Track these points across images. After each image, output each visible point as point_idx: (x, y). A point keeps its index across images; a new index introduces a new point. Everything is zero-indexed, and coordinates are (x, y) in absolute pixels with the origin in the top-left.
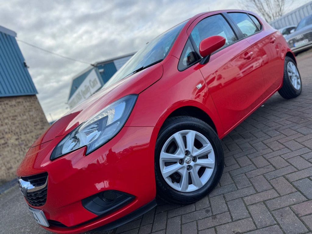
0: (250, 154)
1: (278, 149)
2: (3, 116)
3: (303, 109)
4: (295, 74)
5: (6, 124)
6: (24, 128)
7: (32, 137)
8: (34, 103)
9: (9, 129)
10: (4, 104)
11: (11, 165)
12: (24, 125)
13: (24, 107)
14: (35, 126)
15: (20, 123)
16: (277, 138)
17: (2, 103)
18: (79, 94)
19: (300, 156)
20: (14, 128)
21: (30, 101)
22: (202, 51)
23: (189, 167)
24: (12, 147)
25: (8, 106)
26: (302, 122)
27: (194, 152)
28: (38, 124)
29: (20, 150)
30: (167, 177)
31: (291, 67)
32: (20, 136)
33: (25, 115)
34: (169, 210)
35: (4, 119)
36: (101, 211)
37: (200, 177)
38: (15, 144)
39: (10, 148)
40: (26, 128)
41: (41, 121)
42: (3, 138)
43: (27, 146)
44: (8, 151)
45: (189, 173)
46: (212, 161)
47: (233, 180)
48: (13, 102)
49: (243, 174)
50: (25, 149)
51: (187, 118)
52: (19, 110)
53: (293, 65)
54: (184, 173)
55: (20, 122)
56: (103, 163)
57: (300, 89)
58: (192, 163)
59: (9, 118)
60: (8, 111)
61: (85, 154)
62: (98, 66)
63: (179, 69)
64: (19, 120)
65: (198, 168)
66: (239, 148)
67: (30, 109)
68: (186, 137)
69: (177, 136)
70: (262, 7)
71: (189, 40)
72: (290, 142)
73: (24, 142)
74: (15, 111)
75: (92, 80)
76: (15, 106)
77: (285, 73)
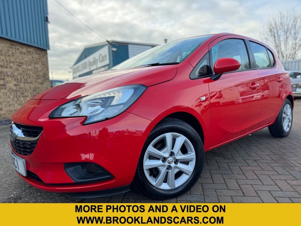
0: (225, 174)
1: (251, 178)
2: (10, 59)
3: (285, 151)
4: (289, 117)
5: (11, 67)
6: (26, 77)
7: (30, 88)
8: (43, 58)
9: (12, 73)
10: (15, 48)
11: (2, 106)
12: (27, 75)
13: (33, 58)
14: (36, 78)
15: (23, 71)
16: (254, 168)
17: (14, 47)
18: (85, 63)
19: (269, 191)
20: (16, 74)
21: (40, 54)
22: (216, 69)
23: (169, 167)
24: (8, 90)
25: (18, 52)
26: (281, 162)
27: (178, 155)
28: (40, 78)
29: (15, 96)
30: (147, 170)
31: (288, 109)
32: (19, 83)
33: (31, 65)
35: (11, 62)
36: (79, 179)
37: (175, 179)
38: (12, 89)
39: (7, 91)
40: (27, 77)
41: (43, 76)
42: (4, 79)
43: (23, 95)
44: (4, 93)
45: (167, 172)
46: (191, 168)
47: (203, 192)
48: (24, 50)
49: (213, 190)
50: (19, 97)
51: (183, 123)
52: (27, 59)
53: (289, 108)
54: (163, 170)
55: (24, 70)
56: (94, 136)
57: (288, 132)
58: (173, 165)
59: (15, 63)
60: (16, 56)
61: (83, 123)
62: (112, 44)
63: (191, 77)
64: (23, 68)
65: (177, 170)
66: (217, 165)
67: (37, 61)
68: (176, 139)
69: (169, 136)
70: (279, 45)
71: (208, 53)
72: (264, 176)
73: (21, 90)
74: (23, 59)
75: (103, 55)
76: (24, 53)
77: (280, 113)
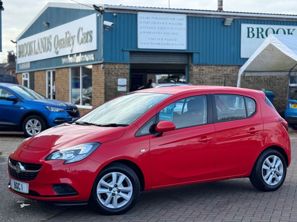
23: (114, 194)
27: (120, 187)
30: (99, 194)
36: (60, 193)
37: (118, 203)
45: (112, 197)
46: (129, 197)
47: (138, 214)
54: (109, 196)
56: (69, 173)
58: (116, 193)
61: (64, 164)
62: (105, 12)
63: (136, 135)
65: (119, 197)
68: (119, 177)
69: (114, 174)
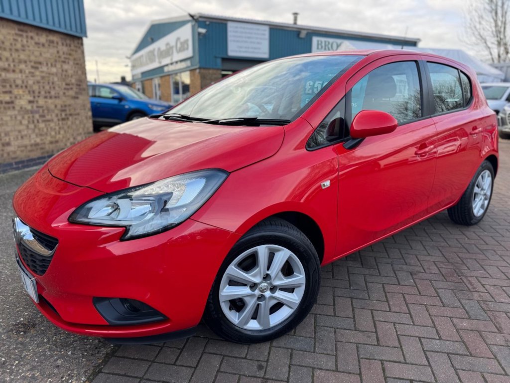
1: (397, 310)
2: (19, 56)
3: (467, 255)
4: (485, 191)
5: (21, 71)
6: (47, 87)
7: (56, 106)
8: (76, 51)
9: (23, 82)
10: (27, 37)
11: (10, 139)
12: (49, 83)
13: (58, 52)
14: (65, 89)
15: (43, 78)
16: (406, 290)
17: (24, 34)
18: (152, 52)
19: (420, 338)
20: (30, 82)
21: (70, 46)
22: (356, 130)
23: (261, 298)
24: (19, 111)
25: (33, 42)
26: (454, 279)
27: (276, 280)
28: (72, 89)
29: (31, 122)
30: (224, 302)
32: (37, 98)
33: (55, 66)
34: (211, 339)
35: (20, 62)
36: (116, 320)
37: (270, 314)
38: (25, 108)
39: (16, 112)
40: (50, 88)
41: (77, 85)
42: (10, 92)
43: (44, 119)
44: (11, 117)
45: (258, 305)
46: (297, 298)
47: (315, 333)
48: (43, 38)
49: (332, 329)
50: (38, 122)
51: (287, 229)
52: (48, 55)
53: (489, 176)
54: (251, 303)
55: (44, 74)
57: (480, 217)
58: (268, 294)
59: (28, 63)
60: (30, 51)
62: (199, 20)
63: (307, 148)
64: (42, 72)
65: (274, 302)
67: (65, 58)
68: (274, 254)
69: (262, 251)
70: (502, 30)
71: (344, 99)
72: (419, 307)
73: (41, 110)
74: (41, 54)
75: (182, 40)
76: (43, 45)
77: (470, 187)
